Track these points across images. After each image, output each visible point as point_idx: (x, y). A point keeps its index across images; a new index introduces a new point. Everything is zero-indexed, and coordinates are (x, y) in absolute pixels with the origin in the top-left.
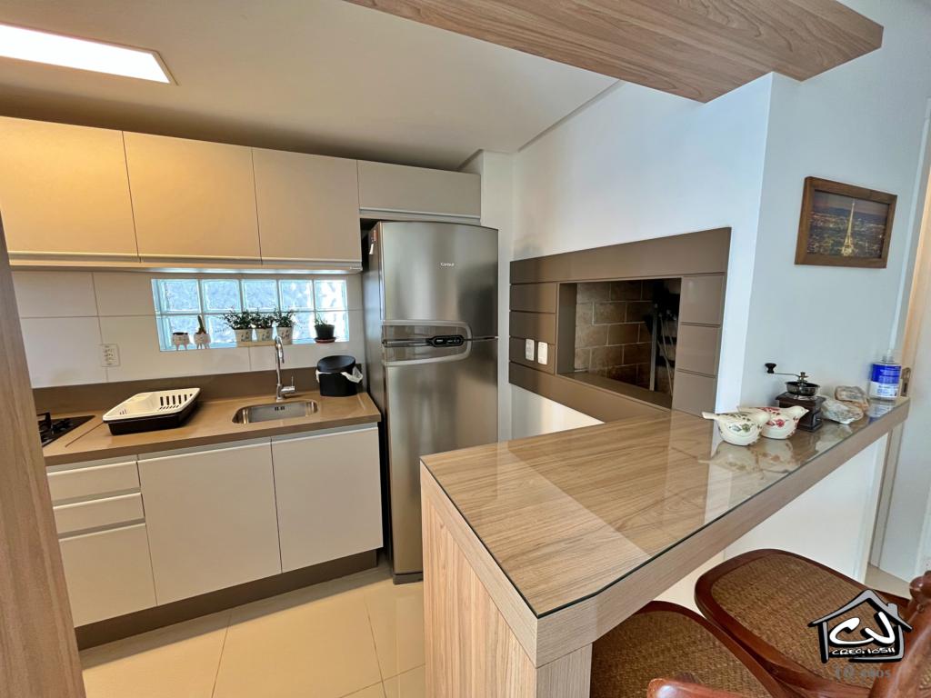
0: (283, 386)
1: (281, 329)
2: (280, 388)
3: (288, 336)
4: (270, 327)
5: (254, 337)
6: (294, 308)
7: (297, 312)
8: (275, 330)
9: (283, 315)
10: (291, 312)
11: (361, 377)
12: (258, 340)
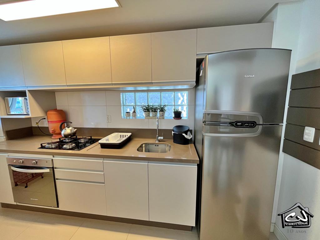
0: (159, 136)
1: (160, 112)
2: (158, 137)
3: (163, 115)
4: (157, 111)
5: (151, 115)
6: (166, 104)
7: (167, 105)
8: (158, 112)
9: (162, 107)
10: (165, 105)
11: (191, 136)
12: (152, 117)
